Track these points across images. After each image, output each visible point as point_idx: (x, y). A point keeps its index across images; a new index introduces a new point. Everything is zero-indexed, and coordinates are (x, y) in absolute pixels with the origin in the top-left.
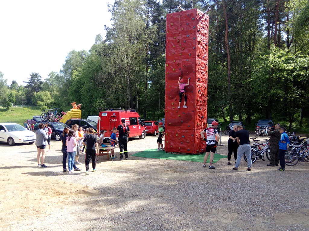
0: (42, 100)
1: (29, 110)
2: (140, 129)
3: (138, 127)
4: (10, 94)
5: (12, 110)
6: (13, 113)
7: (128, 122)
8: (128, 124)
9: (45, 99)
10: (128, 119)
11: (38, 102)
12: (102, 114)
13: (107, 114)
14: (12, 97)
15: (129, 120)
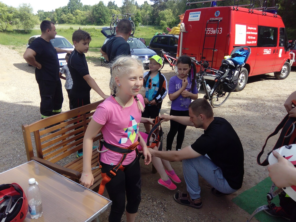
0: (165, 19)
1: (153, 30)
2: (280, 56)
3: (275, 52)
4: (137, 13)
5: (138, 30)
6: (139, 33)
7: (252, 38)
8: (253, 42)
9: (168, 19)
10: (255, 29)
11: (161, 21)
12: (190, 16)
13: (199, 15)
14: (139, 17)
15: (256, 33)
